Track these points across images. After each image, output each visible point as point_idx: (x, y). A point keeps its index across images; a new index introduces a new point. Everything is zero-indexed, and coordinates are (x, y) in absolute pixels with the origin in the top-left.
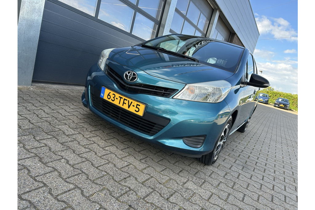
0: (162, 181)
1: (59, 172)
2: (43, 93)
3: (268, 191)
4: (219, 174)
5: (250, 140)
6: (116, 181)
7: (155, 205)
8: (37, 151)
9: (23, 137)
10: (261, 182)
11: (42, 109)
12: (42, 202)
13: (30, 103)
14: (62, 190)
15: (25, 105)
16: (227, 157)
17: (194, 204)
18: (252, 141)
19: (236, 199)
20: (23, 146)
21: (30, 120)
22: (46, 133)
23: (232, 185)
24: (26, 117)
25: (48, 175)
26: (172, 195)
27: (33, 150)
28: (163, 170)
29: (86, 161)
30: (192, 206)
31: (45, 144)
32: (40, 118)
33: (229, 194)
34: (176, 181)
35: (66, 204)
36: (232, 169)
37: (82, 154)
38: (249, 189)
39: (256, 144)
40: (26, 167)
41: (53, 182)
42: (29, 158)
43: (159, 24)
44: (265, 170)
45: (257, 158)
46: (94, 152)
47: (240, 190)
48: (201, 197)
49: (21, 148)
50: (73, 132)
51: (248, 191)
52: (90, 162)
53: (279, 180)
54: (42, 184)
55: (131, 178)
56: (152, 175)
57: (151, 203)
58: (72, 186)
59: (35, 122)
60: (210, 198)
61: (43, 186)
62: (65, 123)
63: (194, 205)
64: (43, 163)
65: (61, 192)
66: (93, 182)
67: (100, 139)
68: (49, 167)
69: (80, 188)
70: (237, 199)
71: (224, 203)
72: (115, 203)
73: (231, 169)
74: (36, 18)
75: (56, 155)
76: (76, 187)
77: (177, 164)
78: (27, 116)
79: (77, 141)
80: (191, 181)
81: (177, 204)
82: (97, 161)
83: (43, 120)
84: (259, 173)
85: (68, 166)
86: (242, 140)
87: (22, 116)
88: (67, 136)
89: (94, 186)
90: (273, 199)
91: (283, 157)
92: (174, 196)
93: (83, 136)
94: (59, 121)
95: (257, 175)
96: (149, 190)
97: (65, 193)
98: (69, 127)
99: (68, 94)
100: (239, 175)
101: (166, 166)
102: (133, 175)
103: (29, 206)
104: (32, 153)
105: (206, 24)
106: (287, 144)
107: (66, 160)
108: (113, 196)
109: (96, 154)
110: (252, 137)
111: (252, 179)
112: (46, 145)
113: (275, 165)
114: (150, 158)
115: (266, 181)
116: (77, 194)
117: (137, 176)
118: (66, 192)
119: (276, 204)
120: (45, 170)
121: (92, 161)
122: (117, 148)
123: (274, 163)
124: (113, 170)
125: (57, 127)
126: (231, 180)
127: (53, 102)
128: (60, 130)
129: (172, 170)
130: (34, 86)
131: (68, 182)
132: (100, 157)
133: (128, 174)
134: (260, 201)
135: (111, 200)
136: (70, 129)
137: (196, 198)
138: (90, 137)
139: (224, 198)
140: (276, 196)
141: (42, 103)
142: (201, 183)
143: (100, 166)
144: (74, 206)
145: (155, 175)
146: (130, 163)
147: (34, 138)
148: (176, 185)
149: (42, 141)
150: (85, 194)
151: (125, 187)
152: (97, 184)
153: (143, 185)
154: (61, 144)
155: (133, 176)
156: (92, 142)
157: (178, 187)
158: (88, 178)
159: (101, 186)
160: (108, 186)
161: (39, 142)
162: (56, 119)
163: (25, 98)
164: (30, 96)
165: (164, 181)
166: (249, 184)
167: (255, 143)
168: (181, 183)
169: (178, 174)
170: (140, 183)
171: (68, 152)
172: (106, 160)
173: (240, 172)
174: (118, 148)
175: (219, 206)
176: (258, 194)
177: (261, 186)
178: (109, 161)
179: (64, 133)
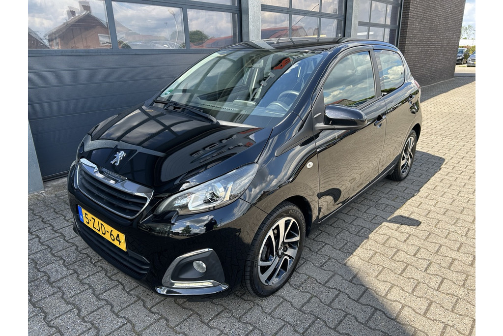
28: (183, 322)
29: (55, 333)
37: (57, 317)
43: (239, 11)
46: (78, 309)
50: (65, 272)
62: (60, 257)
67: (103, 275)
88: (52, 283)
94: (53, 255)
98: (64, 262)
109: (79, 312)
113: (441, 247)
121: (64, 332)
122: (124, 289)
123: (442, 241)
125: (42, 270)
126: (311, 313)
128: (46, 274)
129: (200, 316)
130: (49, 187)
132: (83, 318)
136: (62, 269)
141: (45, 222)
146: (128, 319)
154: (32, 305)
156: (87, 287)
162: (51, 251)
169: (207, 324)
172: (87, 324)
178: (93, 324)
179: (48, 280)
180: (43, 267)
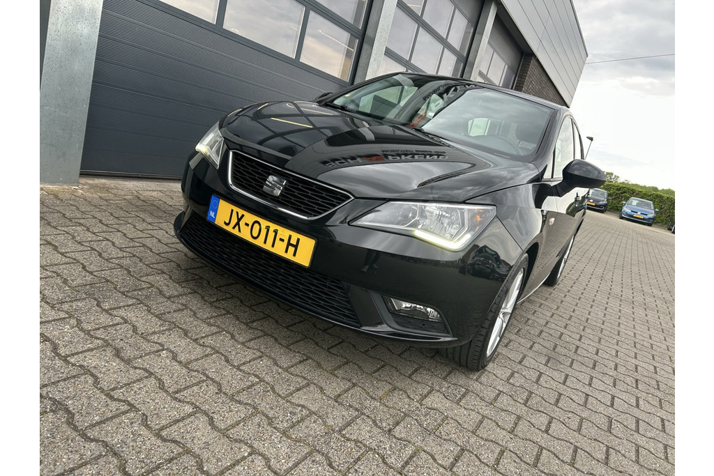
0: (376, 393)
1: (160, 380)
2: (106, 200)
3: (601, 409)
4: (498, 375)
5: (565, 297)
6: (279, 396)
7: (365, 445)
8: (109, 333)
9: (74, 305)
10: (587, 390)
11: (108, 240)
12: (131, 444)
13: (81, 224)
14: (169, 416)
15: (70, 229)
16: (513, 337)
17: (445, 440)
18: (568, 299)
19: (533, 429)
20: (78, 324)
21: (85, 264)
22: (123, 293)
23: (524, 398)
24: (75, 259)
25: (136, 386)
26: (398, 423)
27: (99, 333)
28: (378, 370)
29: (214, 353)
30: (440, 446)
31: (122, 318)
32: (107, 260)
33: (519, 418)
34: (405, 392)
35: (180, 447)
36: (525, 362)
37: (203, 337)
38: (560, 405)
39: (576, 305)
40: (89, 370)
41: (148, 400)
42: (92, 350)
43: (362, 37)
44: (594, 365)
45: (578, 336)
46: (228, 332)
47: (542, 409)
48: (460, 425)
49: (73, 327)
50: (181, 290)
51: (558, 410)
52: (223, 355)
53: (625, 385)
54: (126, 406)
55: (312, 389)
56: (354, 381)
57: (356, 441)
58: (188, 409)
59: (96, 269)
60: (478, 427)
61: (129, 410)
62: (160, 270)
63: (445, 442)
64: (122, 359)
65: (168, 422)
66: (232, 398)
67: (238, 303)
68: (136, 368)
69: (206, 414)
70: (534, 427)
71: (508, 436)
72: (280, 442)
73: (523, 363)
74: (86, 31)
75: (149, 341)
76: (198, 409)
77: (406, 355)
78: (78, 256)
79: (191, 310)
80: (438, 391)
81: (409, 442)
82: (237, 353)
83: (113, 265)
84: (583, 370)
85: (177, 367)
86: (547, 299)
87: (65, 256)
88: (169, 298)
89: (235, 407)
90: (611, 425)
91: (635, 334)
92: (402, 424)
93: (203, 297)
94: (147, 265)
95: (577, 374)
96: (350, 413)
97: (176, 424)
98: (171, 278)
99: (161, 202)
100: (540, 377)
101: (383, 361)
102: (316, 382)
103: (104, 454)
104: (97, 338)
105: (466, 33)
106: (645, 305)
107: (171, 351)
108: (275, 428)
109: (233, 337)
110: (569, 291)
111: (567, 384)
112: (126, 322)
113: (617, 352)
114: (348, 344)
115: (597, 388)
116: (200, 426)
117: (323, 385)
118: (178, 422)
119: (618, 437)
120: (130, 377)
121: (226, 354)
122: (277, 322)
123: (616, 347)
124: (272, 372)
125: (144, 279)
126: (522, 387)
127: (130, 221)
128: (153, 286)
129: (396, 368)
130: (84, 185)
131: (180, 401)
132: (243, 344)
133: (305, 378)
134: (584, 431)
135: (271, 436)
136: (172, 284)
137: (449, 428)
138: (217, 300)
139: (509, 426)
140: (618, 419)
141: (106, 225)
142: (459, 396)
143: (244, 364)
144: (196, 450)
145: (361, 381)
146: (306, 355)
147: (97, 305)
148: (407, 400)
149: (115, 313)
150: (217, 424)
151: (300, 408)
152: (240, 402)
153: (337, 402)
154: (157, 316)
155: (315, 384)
156: (223, 312)
157: (409, 405)
158: (220, 390)
159: (249, 408)
160: (263, 406)
161: (111, 314)
162: (141, 260)
163: (67, 214)
164: (78, 209)
165: (381, 393)
166: (560, 395)
167: (575, 303)
168: (417, 397)
169: (410, 377)
170: (331, 398)
171: (172, 336)
172: (254, 351)
173: (543, 368)
174: (280, 322)
175: (497, 443)
176: (580, 416)
177: (587, 399)
178: (262, 353)
179: (160, 293)
180: (141, 276)
